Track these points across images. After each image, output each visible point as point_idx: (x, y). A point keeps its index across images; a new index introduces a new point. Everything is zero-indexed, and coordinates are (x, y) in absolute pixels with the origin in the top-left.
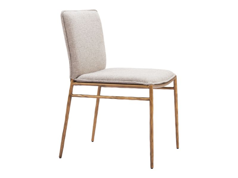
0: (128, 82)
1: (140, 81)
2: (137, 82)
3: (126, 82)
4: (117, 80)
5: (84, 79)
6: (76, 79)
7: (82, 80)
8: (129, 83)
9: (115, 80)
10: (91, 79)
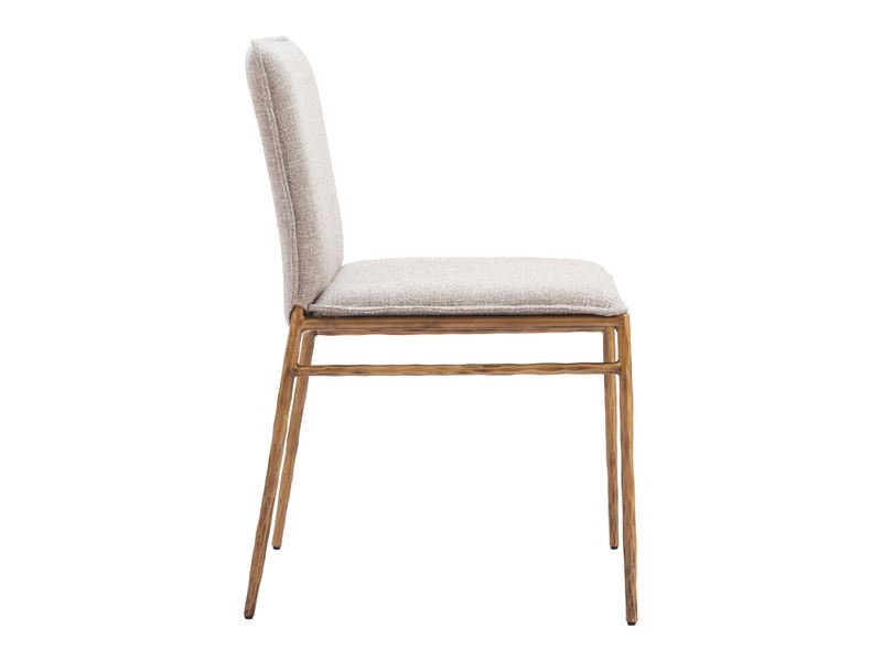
0: (535, 306)
1: (581, 304)
2: (570, 307)
3: (528, 306)
4: (489, 303)
5: (350, 304)
6: (313, 307)
7: (341, 307)
8: (537, 312)
9: (482, 303)
10: (380, 304)
